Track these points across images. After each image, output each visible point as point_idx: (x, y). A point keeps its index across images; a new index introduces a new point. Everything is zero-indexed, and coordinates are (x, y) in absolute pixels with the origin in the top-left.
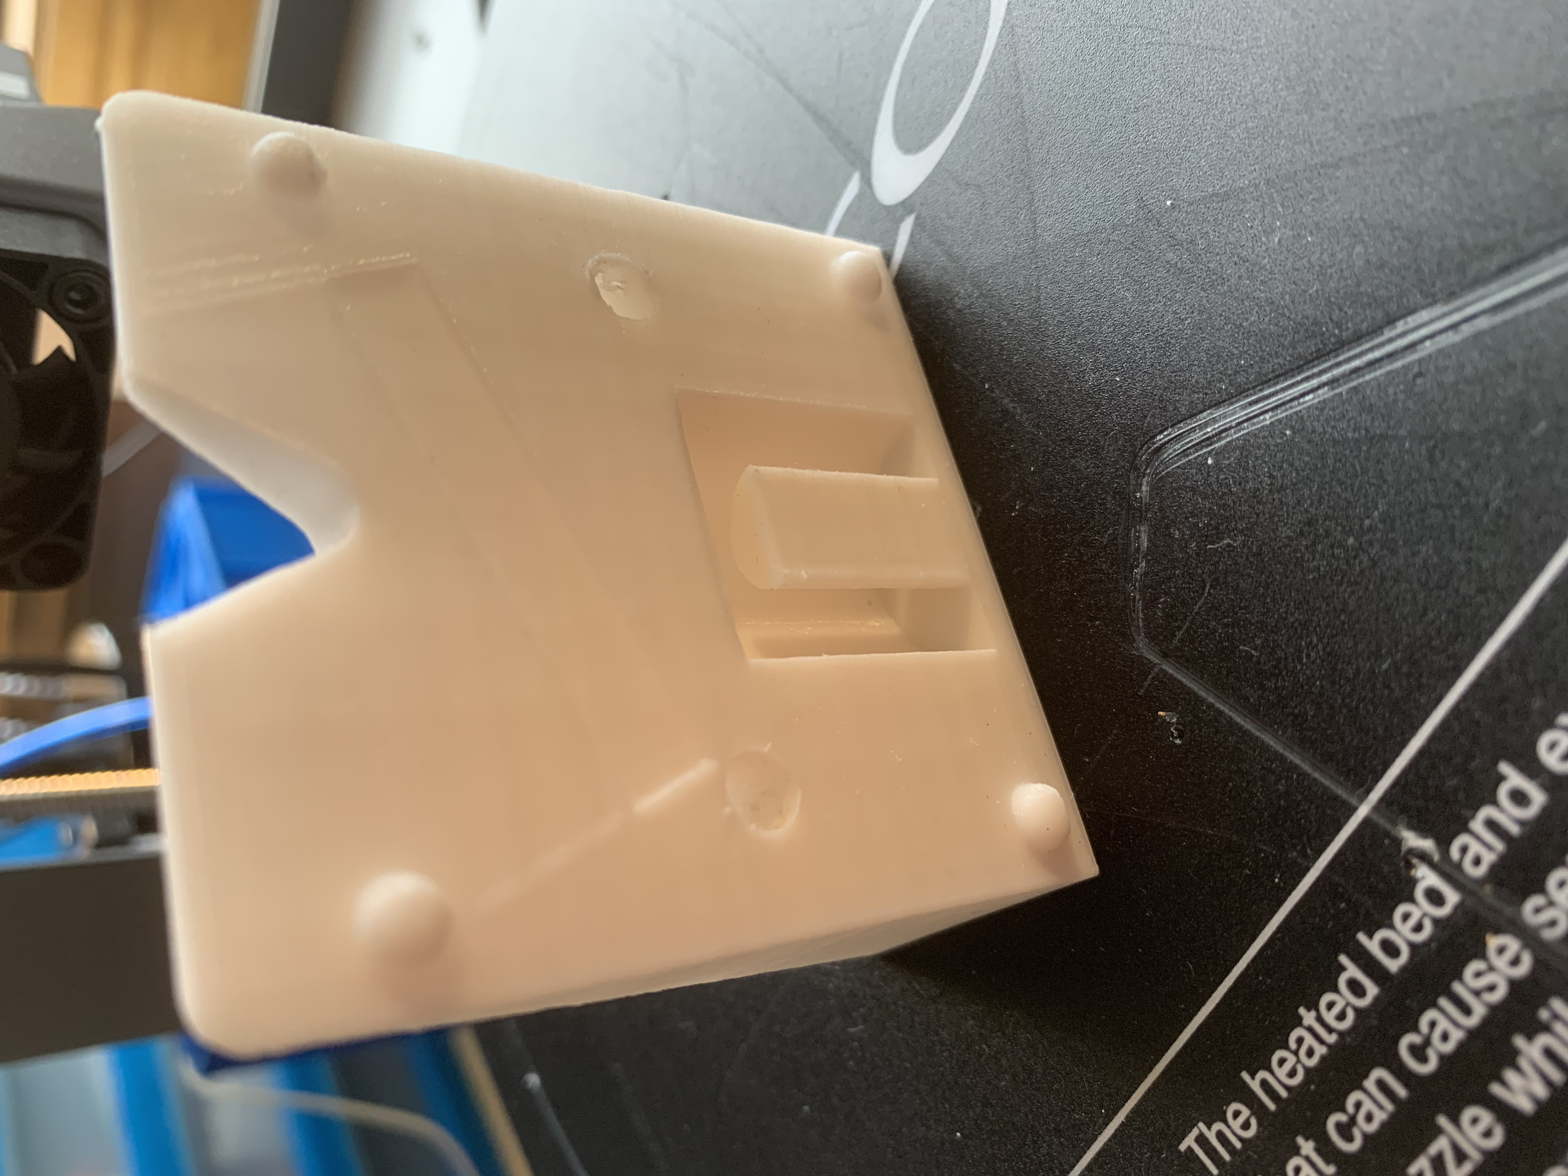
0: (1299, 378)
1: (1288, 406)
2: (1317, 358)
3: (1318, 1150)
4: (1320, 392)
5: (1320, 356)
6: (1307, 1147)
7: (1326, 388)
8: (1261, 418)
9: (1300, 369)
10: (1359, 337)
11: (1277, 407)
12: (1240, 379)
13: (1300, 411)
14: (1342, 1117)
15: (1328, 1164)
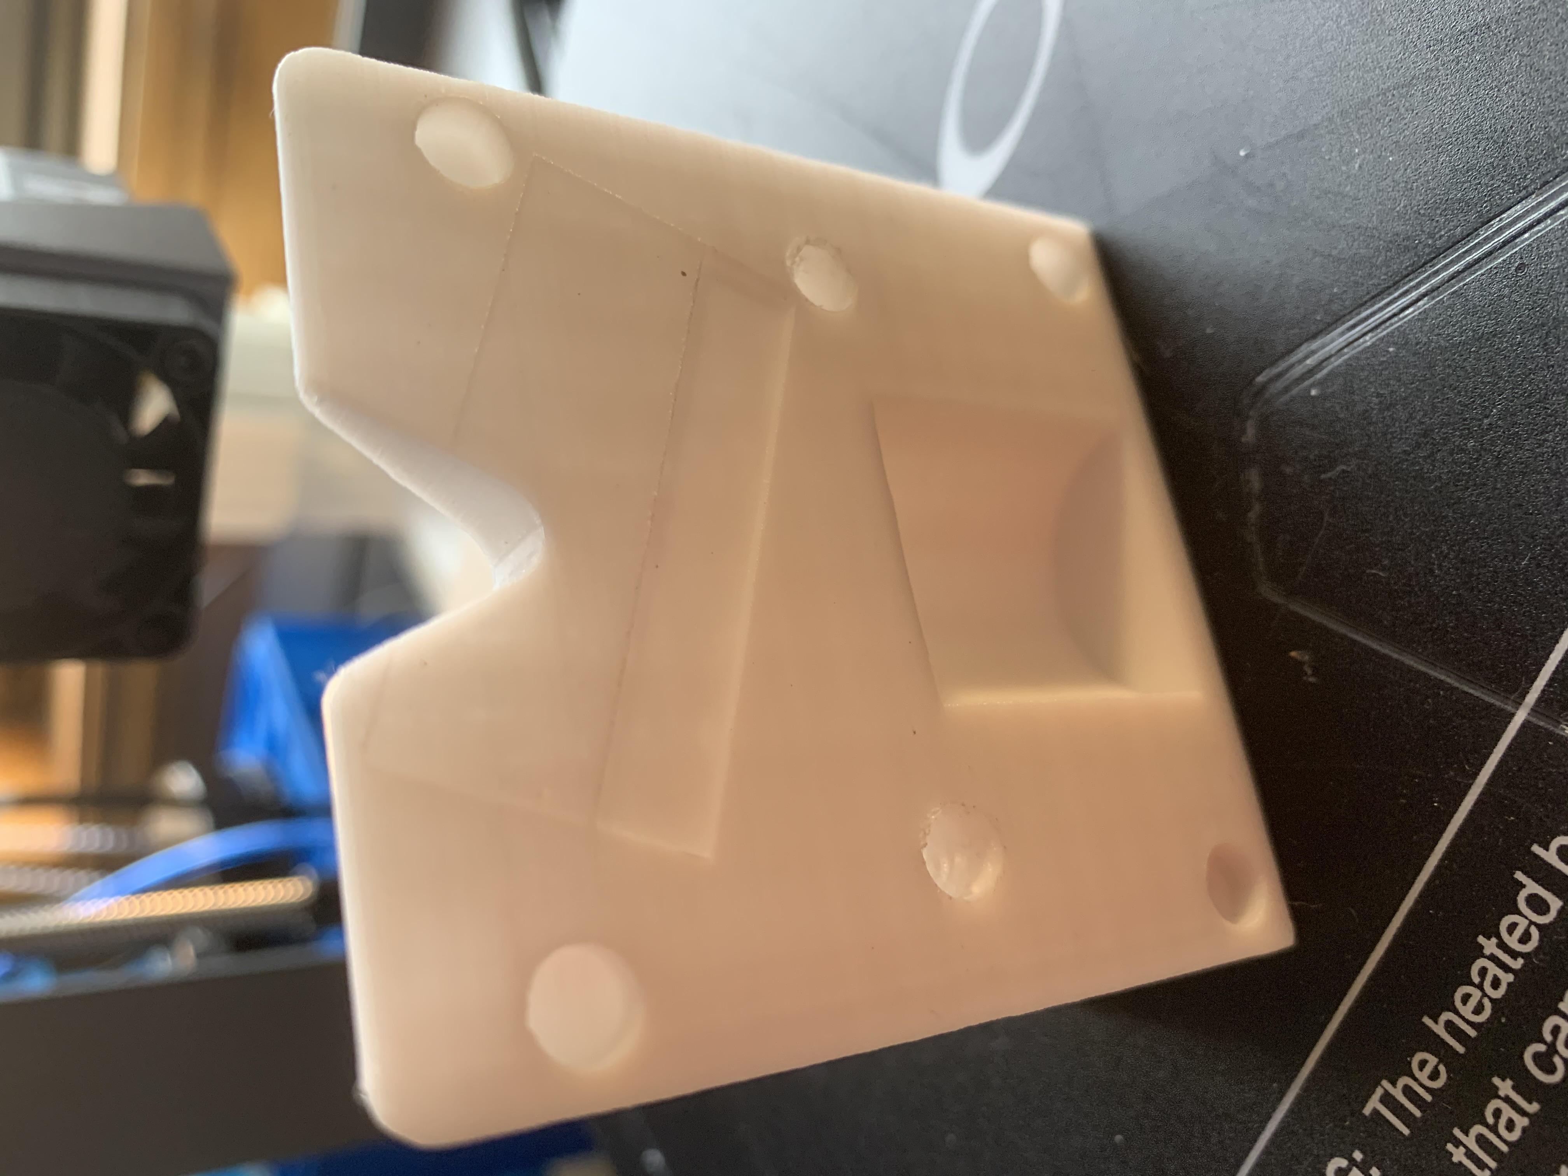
0: (1396, 294)
1: (1388, 324)
2: (1413, 272)
3: (1517, 1089)
4: (1420, 303)
5: (1416, 269)
6: (1505, 1087)
7: (1426, 298)
8: (1361, 340)
9: (1396, 284)
11: (1376, 327)
12: (1335, 307)
13: (1401, 326)
14: (1539, 1047)
15: (1530, 1102)
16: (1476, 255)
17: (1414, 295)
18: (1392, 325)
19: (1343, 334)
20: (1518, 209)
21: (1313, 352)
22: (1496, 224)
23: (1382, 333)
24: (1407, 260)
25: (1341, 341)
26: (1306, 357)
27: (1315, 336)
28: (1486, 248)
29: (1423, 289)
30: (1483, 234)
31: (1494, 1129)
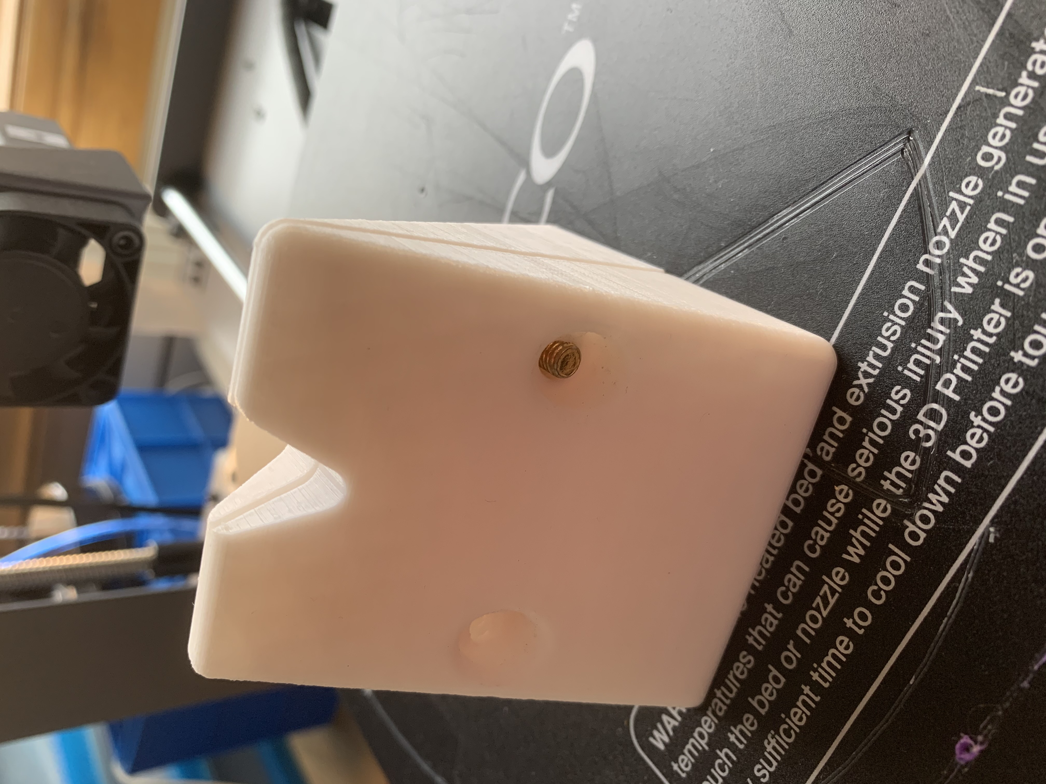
0: (735, 246)
1: (731, 260)
2: (742, 236)
3: (774, 608)
4: (745, 251)
5: (744, 235)
6: (769, 608)
7: (747, 249)
8: (720, 267)
9: (735, 242)
10: (760, 225)
11: (726, 261)
12: (710, 250)
13: (736, 261)
14: (783, 588)
15: (779, 613)
16: (767, 231)
17: (742, 247)
18: (733, 260)
19: (712, 263)
20: (785, 212)
21: (699, 271)
22: (776, 218)
23: (728, 264)
24: (740, 231)
25: (711, 266)
26: (696, 273)
27: (700, 263)
28: (771, 228)
29: (746, 245)
30: (771, 222)
31: (764, 627)
